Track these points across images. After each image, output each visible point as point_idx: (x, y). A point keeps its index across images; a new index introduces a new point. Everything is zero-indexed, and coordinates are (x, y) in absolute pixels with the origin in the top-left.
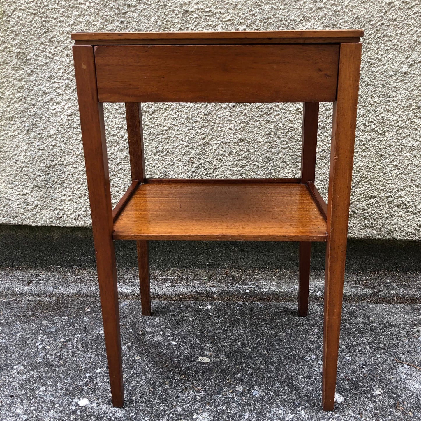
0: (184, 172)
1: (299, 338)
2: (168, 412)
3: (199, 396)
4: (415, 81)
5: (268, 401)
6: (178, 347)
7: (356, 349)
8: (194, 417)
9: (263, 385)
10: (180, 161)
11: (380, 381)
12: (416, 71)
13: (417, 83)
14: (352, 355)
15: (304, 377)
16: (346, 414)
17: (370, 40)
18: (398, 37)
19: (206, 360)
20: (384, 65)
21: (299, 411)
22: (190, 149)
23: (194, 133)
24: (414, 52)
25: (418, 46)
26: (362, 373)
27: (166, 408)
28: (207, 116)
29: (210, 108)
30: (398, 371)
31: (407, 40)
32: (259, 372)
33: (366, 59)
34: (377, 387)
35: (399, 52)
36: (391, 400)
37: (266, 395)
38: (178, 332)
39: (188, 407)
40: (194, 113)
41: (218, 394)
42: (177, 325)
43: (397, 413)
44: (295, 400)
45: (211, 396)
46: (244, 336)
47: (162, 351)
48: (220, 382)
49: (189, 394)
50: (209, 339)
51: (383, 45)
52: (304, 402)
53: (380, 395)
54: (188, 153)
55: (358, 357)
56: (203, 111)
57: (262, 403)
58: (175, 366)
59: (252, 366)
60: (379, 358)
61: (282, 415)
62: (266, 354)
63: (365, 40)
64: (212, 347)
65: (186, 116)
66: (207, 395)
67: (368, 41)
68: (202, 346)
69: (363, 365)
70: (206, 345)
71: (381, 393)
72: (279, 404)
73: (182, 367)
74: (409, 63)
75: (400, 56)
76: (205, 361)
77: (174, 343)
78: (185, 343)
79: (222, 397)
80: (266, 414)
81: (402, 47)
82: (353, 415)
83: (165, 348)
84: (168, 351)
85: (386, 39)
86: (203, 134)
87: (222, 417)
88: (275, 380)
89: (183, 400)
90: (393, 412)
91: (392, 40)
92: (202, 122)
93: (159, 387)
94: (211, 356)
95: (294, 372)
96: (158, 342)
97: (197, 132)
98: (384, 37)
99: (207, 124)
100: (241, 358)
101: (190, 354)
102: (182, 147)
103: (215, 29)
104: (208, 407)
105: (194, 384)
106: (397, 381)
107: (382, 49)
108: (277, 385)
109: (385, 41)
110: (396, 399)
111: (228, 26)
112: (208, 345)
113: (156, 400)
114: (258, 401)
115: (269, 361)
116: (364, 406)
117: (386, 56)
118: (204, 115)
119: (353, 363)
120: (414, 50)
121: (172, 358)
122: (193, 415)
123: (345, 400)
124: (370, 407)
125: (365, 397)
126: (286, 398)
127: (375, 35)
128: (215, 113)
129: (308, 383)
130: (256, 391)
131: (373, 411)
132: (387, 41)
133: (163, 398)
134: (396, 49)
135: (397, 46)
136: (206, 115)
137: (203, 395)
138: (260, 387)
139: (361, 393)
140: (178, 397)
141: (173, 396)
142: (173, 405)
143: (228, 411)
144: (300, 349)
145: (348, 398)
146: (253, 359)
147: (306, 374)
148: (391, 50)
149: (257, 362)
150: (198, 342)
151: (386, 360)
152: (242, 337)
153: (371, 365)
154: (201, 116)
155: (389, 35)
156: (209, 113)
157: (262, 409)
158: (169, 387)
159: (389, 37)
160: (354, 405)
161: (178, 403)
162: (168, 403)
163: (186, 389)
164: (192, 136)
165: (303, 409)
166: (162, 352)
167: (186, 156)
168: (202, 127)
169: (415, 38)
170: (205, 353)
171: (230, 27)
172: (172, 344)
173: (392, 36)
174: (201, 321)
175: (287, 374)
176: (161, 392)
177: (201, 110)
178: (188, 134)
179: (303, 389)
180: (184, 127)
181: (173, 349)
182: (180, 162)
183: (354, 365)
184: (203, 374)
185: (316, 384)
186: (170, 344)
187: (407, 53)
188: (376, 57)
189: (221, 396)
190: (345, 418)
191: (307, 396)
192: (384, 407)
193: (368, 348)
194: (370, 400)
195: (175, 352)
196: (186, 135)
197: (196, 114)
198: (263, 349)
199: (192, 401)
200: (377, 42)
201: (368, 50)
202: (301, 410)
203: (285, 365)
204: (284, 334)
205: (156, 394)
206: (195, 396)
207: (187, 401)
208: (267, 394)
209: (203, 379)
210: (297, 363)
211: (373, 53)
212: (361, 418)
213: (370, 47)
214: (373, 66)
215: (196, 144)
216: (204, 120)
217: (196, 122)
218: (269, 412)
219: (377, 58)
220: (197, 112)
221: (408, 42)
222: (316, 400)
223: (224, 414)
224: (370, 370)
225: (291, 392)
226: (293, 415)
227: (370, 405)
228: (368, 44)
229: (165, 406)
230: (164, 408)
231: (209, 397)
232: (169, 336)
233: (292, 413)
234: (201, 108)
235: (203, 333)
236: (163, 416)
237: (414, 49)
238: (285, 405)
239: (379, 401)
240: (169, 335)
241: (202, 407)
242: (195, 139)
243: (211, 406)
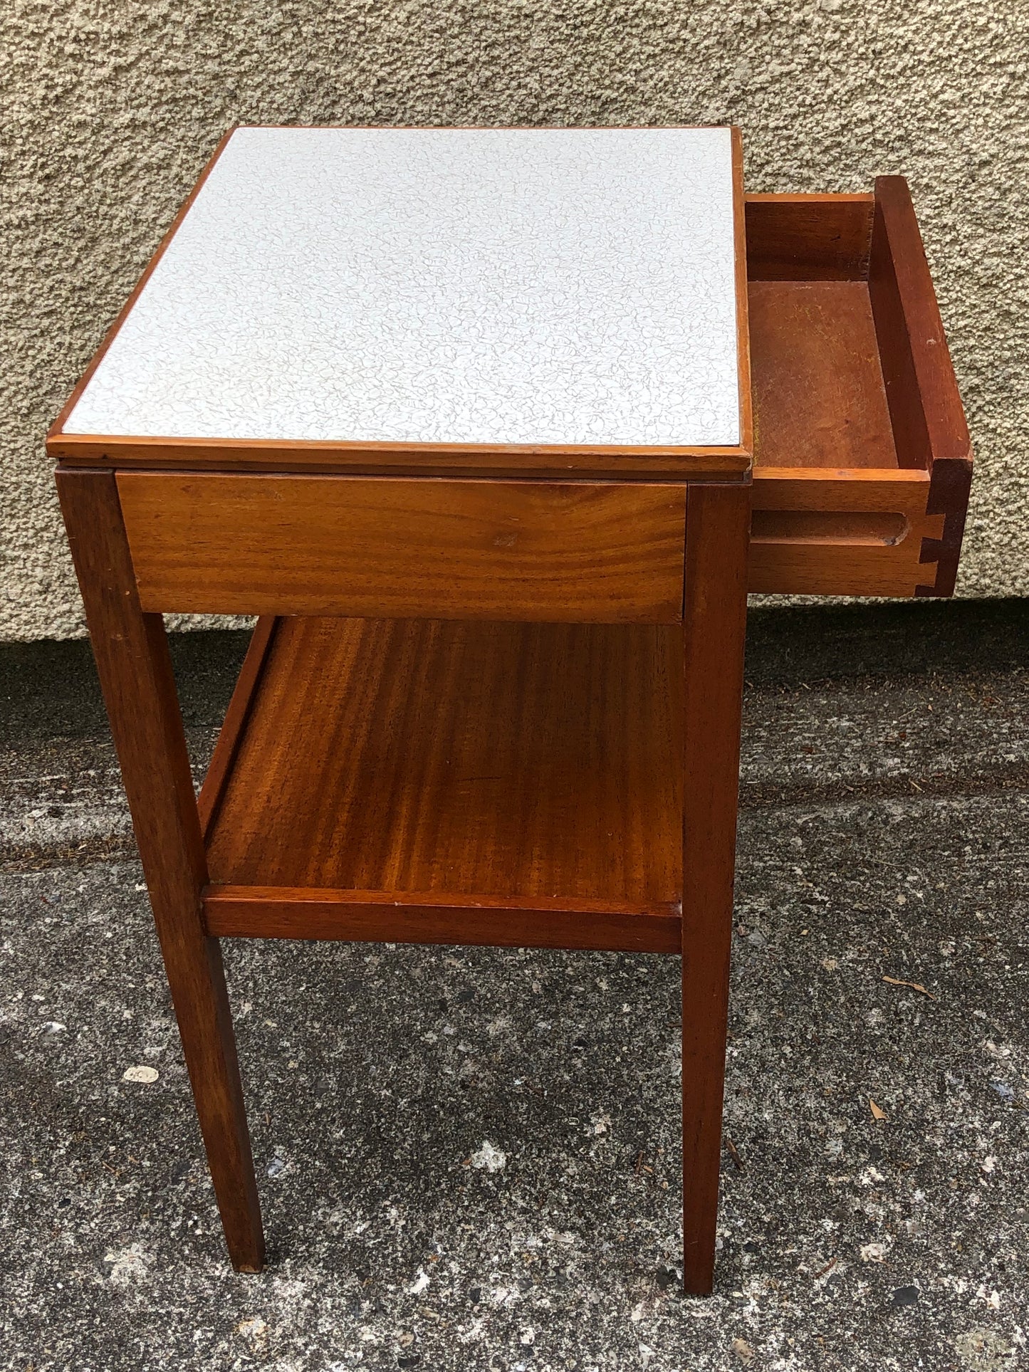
0: (38, 467)
1: (418, 970)
2: (38, 1254)
3: (123, 1194)
4: (752, 148)
5: (306, 1189)
6: (69, 1039)
7: (570, 992)
8: (106, 1259)
9: (298, 1141)
10: (19, 434)
11: (613, 1092)
12: (752, 116)
13: (758, 155)
14: (555, 1015)
15: (411, 1104)
16: (504, 1202)
17: (592, 27)
18: (683, 17)
19: (147, 1075)
20: (646, 103)
21: (385, 1210)
22: (45, 394)
23: (49, 347)
24: (740, 59)
25: (750, 41)
26: (570, 1068)
27: (34, 1241)
28: (83, 293)
29: (90, 267)
30: (669, 1053)
31: (711, 24)
32: (294, 1097)
33: (586, 89)
34: (601, 1110)
35: (691, 61)
36: (629, 1147)
37: (302, 1171)
38: (68, 987)
39: (92, 1230)
40: (38, 285)
41: (176, 1182)
42: (67, 960)
43: (633, 1185)
44: (377, 1177)
45: (155, 1189)
46: (261, 978)
47: (21, 1056)
48: (181, 1144)
49: (97, 1192)
50: (159, 1001)
51: (635, 41)
52: (402, 1180)
53: (602, 1135)
54: (42, 409)
55: (571, 1018)
56: (69, 279)
57: (290, 1195)
58: (58, 1106)
59: (276, 1082)
60: (628, 1014)
61: (338, 1228)
62: (318, 1037)
63: (576, 27)
64: (167, 1029)
65: (13, 296)
66: (145, 1189)
67: (585, 32)
68: (139, 1029)
69: (580, 1042)
70: (149, 1024)
71: (608, 1127)
72: (335, 1195)
73: (80, 1105)
74: (726, 95)
75: (695, 72)
76: (144, 1080)
77: (57, 1026)
78: (89, 1024)
79: (184, 1191)
80: (297, 1229)
81: (697, 44)
82: (521, 1203)
83: (30, 1048)
84: (40, 1057)
85: (646, 22)
86: (82, 348)
87: (180, 1252)
88: (333, 1120)
89: (79, 1209)
90: (625, 1182)
91: (666, 24)
92: (72, 314)
93: (14, 1177)
94: (161, 1061)
95: (389, 1086)
96: (9, 1027)
97: (60, 344)
98: (637, 16)
99: (89, 318)
100: (246, 1058)
101: (104, 1058)
102: (16, 393)
103: (62, 18)
104: (144, 1225)
105: (111, 1158)
106: (656, 1088)
107: (634, 54)
108: (337, 1136)
109: (641, 29)
110: (640, 1144)
111: (104, 7)
112: (155, 1024)
113: (6, 1220)
114: (280, 1190)
115: (322, 1058)
116: (554, 1175)
117: (651, 77)
118: (73, 290)
119: (553, 1040)
120: (739, 52)
121: (50, 1076)
122: (103, 1252)
123: (508, 1161)
124: (569, 1175)
125: (564, 1146)
126: (356, 1173)
127: (608, 11)
128: (109, 283)
129: (421, 1121)
130: (277, 1161)
131: (575, 1185)
132: (649, 27)
133: (25, 1212)
134: (679, 52)
135: (681, 43)
136: (82, 289)
137: (135, 1188)
138: (290, 1146)
139: (555, 1134)
140: (66, 1202)
141: (51, 1201)
142: (51, 1228)
143: (198, 1232)
144: (417, 1008)
145: (518, 1156)
146: (279, 1055)
147: (419, 1091)
148: (665, 57)
149: (292, 1065)
150: (127, 1014)
151: (643, 1021)
152: (255, 983)
153: (600, 1041)
154: (64, 293)
155: (654, 10)
156: (90, 283)
157: (287, 1214)
158: (41, 1175)
159: (654, 17)
160: (530, 1175)
161: (66, 1221)
162: (37, 1225)
163: (89, 1174)
164: (45, 357)
165: (395, 1202)
166: (23, 1060)
167: (34, 418)
168: (73, 328)
169: (737, 17)
170: (146, 1051)
171: (112, 10)
172: (50, 1032)
173: (662, 13)
174: (140, 939)
175: (369, 1096)
176: (21, 1192)
177: (59, 276)
178: (31, 352)
179: (404, 1140)
180: (11, 332)
181: (54, 1048)
182: (19, 438)
183: (554, 1047)
184: (137, 1123)
185: (442, 1120)
186: (45, 1031)
187: (715, 64)
188: (617, 80)
189: (181, 1187)
190: (499, 1214)
191: (412, 1161)
192: (607, 1172)
193: (604, 986)
194: (575, 1156)
195: (59, 1057)
196: (22, 354)
197: (46, 289)
198: (312, 1019)
199: (103, 1210)
200: (616, 33)
201: (589, 59)
202: (391, 1206)
203: (367, 1067)
204: (376, 961)
205: (7, 1201)
206: (114, 1193)
207: (89, 1212)
208: (305, 1166)
209: (136, 1138)
210: (401, 1057)
211: (607, 69)
212: (538, 1211)
213: (594, 49)
214: (612, 107)
215: (62, 379)
216: (75, 306)
217: (49, 314)
218: (305, 1221)
219: (621, 83)
220: (49, 282)
221: (715, 29)
222: (432, 1173)
223: (185, 1243)
224: (592, 1061)
225: (370, 1154)
226: (365, 1226)
227: (570, 1171)
228: (587, 40)
229: (32, 1234)
230: (28, 1242)
231: (150, 1194)
232: (42, 1003)
233: (363, 1219)
234: (59, 269)
235: (144, 982)
236: (23, 1267)
237: (738, 49)
238: (350, 1197)
239: (597, 1155)
240: (42, 998)
241: (130, 1228)
242: (56, 367)
243: (152, 1223)
